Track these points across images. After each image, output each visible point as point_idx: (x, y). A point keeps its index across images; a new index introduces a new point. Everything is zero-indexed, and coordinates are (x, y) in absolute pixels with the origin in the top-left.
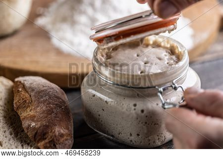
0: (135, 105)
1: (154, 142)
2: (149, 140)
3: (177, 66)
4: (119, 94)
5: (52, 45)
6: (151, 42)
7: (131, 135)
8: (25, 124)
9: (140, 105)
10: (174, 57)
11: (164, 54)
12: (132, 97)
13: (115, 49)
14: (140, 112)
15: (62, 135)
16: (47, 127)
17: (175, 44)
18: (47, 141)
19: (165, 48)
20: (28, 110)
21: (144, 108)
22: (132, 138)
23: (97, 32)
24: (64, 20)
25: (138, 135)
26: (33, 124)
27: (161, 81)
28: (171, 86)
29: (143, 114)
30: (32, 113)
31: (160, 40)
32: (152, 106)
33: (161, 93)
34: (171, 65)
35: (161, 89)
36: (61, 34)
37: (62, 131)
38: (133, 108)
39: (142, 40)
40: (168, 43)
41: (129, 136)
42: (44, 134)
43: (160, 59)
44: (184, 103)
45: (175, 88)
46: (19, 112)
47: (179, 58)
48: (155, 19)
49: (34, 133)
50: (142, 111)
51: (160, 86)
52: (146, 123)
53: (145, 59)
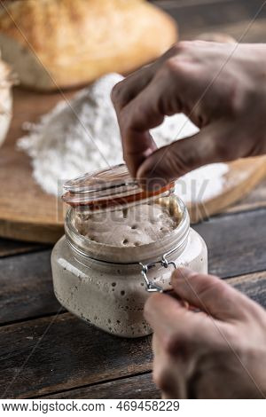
0: (114, 285)
1: (139, 331)
2: (132, 329)
4: (95, 270)
5: (34, 179)
7: (110, 321)
9: (121, 285)
10: (171, 219)
11: (159, 215)
12: (111, 273)
14: (119, 294)
19: (163, 204)
21: (125, 289)
22: (111, 325)
24: (53, 144)
25: (118, 322)
27: (148, 255)
28: (160, 262)
29: (123, 297)
32: (135, 287)
33: (145, 271)
34: (165, 232)
35: (146, 267)
36: (46, 165)
38: (112, 288)
41: (107, 322)
43: (152, 222)
44: (170, 287)
45: (165, 266)
50: (123, 293)
51: (144, 262)
52: (127, 307)
53: (134, 222)
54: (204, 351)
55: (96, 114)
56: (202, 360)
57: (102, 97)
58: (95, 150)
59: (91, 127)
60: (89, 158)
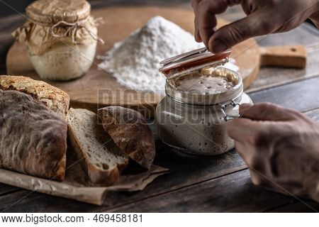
0: (203, 120)
2: (215, 148)
3: (234, 88)
6: (211, 73)
7: (200, 144)
8: (116, 140)
10: (231, 83)
11: (222, 81)
13: (182, 78)
14: (207, 125)
15: (147, 147)
16: (135, 141)
17: (231, 73)
18: (136, 151)
19: (222, 77)
20: (117, 130)
22: (201, 147)
23: (166, 65)
25: (206, 144)
26: (123, 140)
27: (223, 100)
28: (231, 104)
29: (209, 127)
30: (121, 132)
31: (218, 71)
33: (223, 108)
34: (229, 89)
35: (223, 106)
37: (147, 144)
39: (200, 70)
40: (225, 72)
41: (198, 146)
42: (134, 146)
43: (220, 85)
45: (235, 105)
46: (109, 132)
47: (235, 83)
48: (209, 54)
49: (125, 146)
50: (209, 124)
51: (222, 103)
52: (212, 133)
53: (208, 85)
54: (277, 139)
55: (153, 40)
56: (277, 144)
57: (155, 30)
58: (156, 61)
59: (150, 48)
60: (153, 67)
